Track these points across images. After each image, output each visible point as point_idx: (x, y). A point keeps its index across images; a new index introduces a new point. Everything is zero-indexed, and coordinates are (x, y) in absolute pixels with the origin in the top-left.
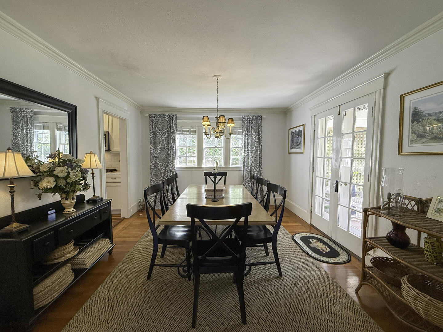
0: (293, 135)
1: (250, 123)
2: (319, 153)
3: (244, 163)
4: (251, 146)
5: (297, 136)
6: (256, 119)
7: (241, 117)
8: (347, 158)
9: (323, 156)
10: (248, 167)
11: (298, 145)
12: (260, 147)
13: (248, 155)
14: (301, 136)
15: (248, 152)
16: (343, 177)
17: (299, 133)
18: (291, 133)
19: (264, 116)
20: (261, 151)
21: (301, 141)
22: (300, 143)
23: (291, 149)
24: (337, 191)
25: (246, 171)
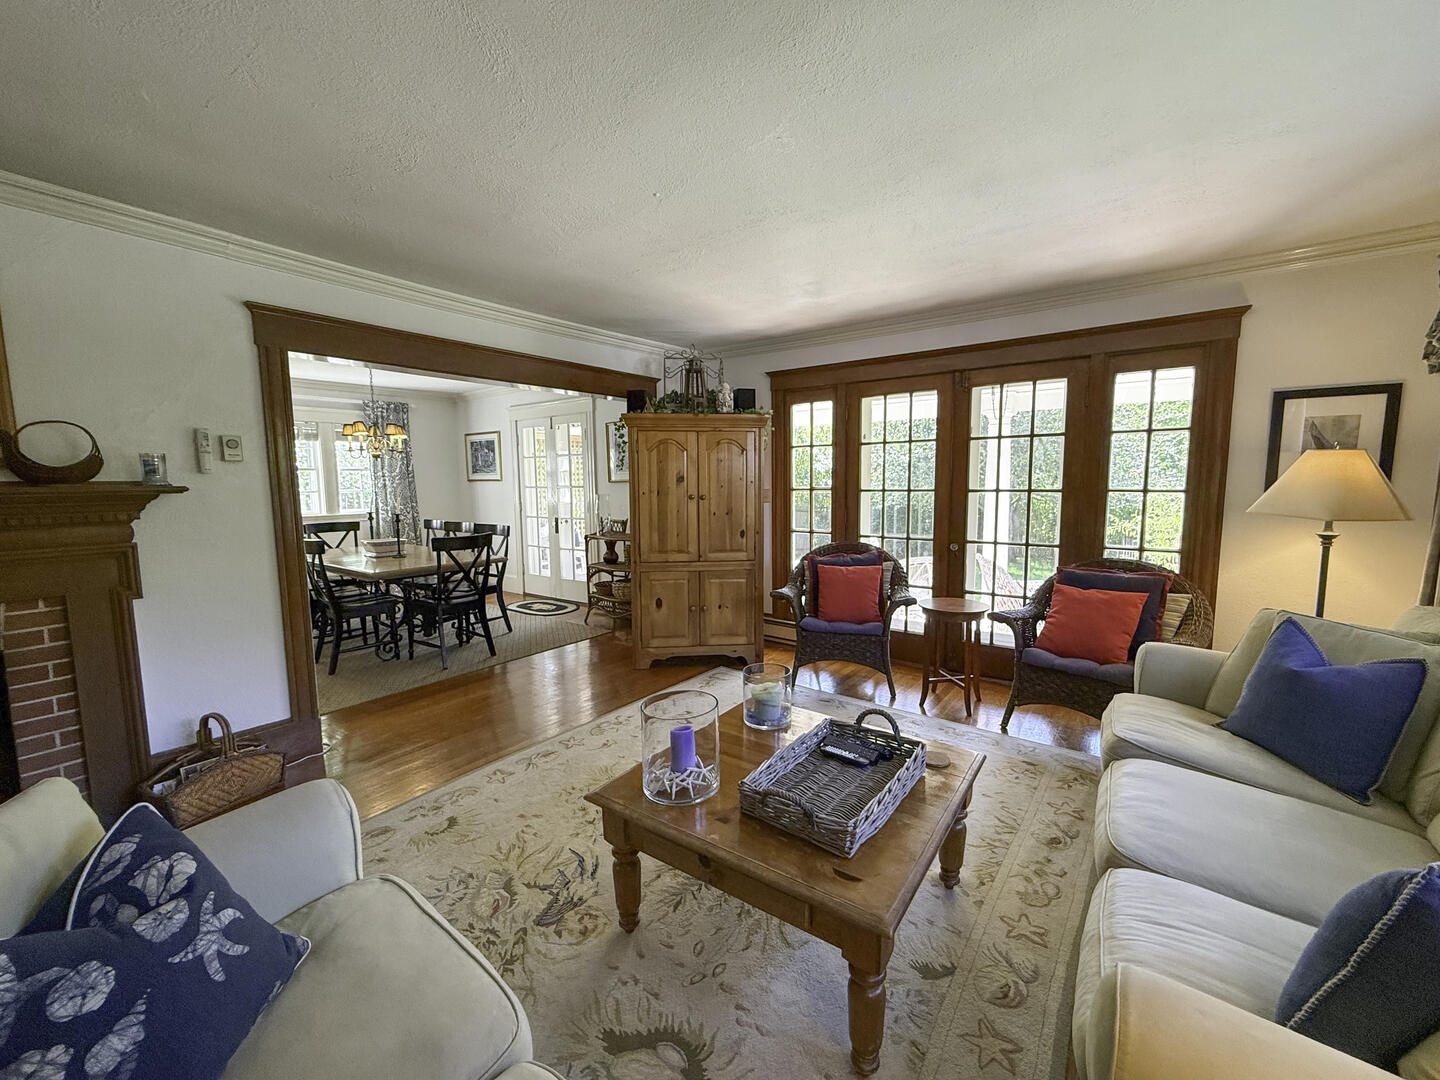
0: (476, 447)
1: (382, 417)
2: (529, 480)
3: (377, 504)
4: (391, 466)
5: (486, 451)
6: (395, 409)
7: (361, 402)
8: (565, 487)
9: (534, 485)
10: (387, 511)
11: (489, 465)
12: (410, 469)
13: (385, 485)
14: (493, 451)
15: (384, 480)
16: (563, 514)
17: (490, 445)
18: (472, 443)
19: (412, 406)
20: (413, 476)
21: (494, 460)
22: (493, 463)
23: (474, 472)
24: (557, 531)
25: (384, 519)
